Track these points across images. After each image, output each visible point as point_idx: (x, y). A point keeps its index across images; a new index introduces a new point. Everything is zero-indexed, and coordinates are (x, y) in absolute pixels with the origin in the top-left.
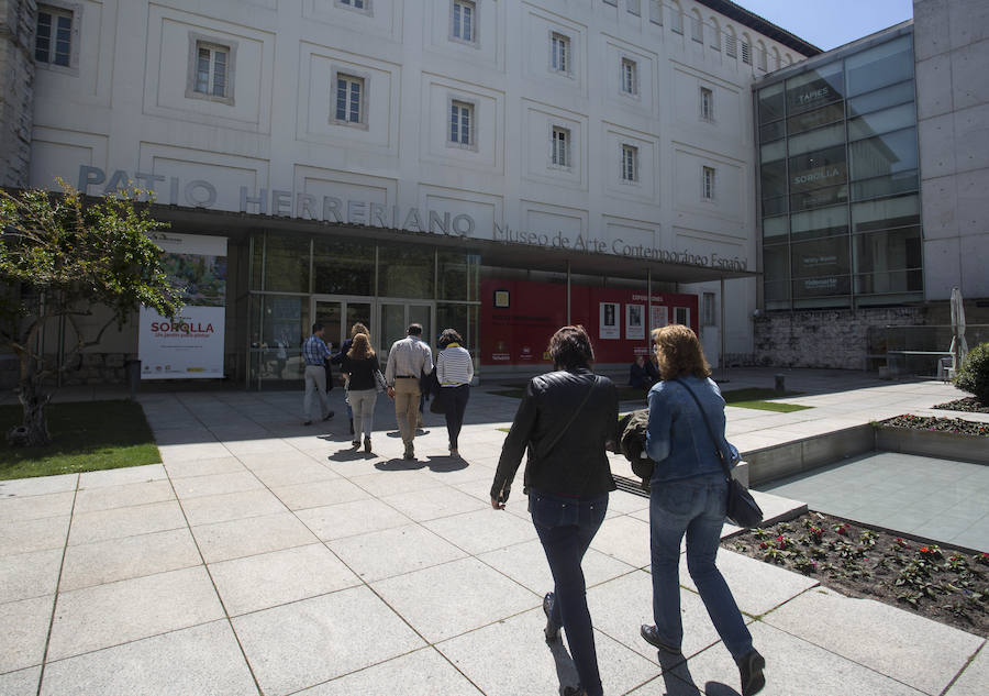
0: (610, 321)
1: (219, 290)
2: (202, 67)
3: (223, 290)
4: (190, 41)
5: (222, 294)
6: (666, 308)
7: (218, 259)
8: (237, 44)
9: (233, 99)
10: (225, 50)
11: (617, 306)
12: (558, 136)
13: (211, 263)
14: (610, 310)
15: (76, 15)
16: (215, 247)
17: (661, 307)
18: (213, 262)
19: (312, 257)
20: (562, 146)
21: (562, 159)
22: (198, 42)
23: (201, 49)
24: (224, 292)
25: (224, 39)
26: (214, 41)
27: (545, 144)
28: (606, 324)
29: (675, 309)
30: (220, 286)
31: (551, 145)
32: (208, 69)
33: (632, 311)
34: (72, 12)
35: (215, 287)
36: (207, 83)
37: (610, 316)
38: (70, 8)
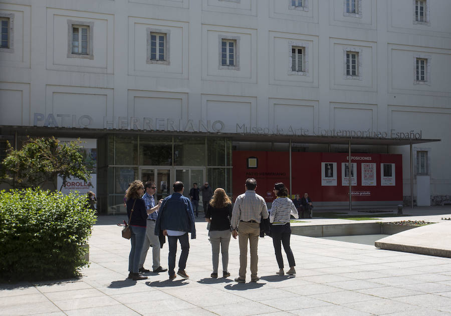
0: (329, 175)
1: (94, 166)
2: (75, 39)
3: (95, 165)
4: (69, 25)
5: (95, 167)
6: (375, 165)
7: (93, 150)
8: (93, 23)
9: (92, 55)
10: (87, 28)
11: (335, 165)
12: (297, 51)
13: (89, 152)
14: (329, 167)
15: (11, 20)
16: (91, 144)
17: (370, 164)
18: (90, 152)
19: (139, 142)
20: (300, 58)
21: (300, 66)
22: (72, 25)
23: (74, 28)
24: (96, 166)
25: (86, 21)
26: (81, 24)
27: (286, 58)
28: (326, 176)
29: (382, 165)
30: (94, 164)
31: (291, 59)
32: (78, 39)
33: (347, 167)
34: (9, 18)
35: (92, 164)
36: (78, 47)
37: (329, 171)
38: (9, 17)
